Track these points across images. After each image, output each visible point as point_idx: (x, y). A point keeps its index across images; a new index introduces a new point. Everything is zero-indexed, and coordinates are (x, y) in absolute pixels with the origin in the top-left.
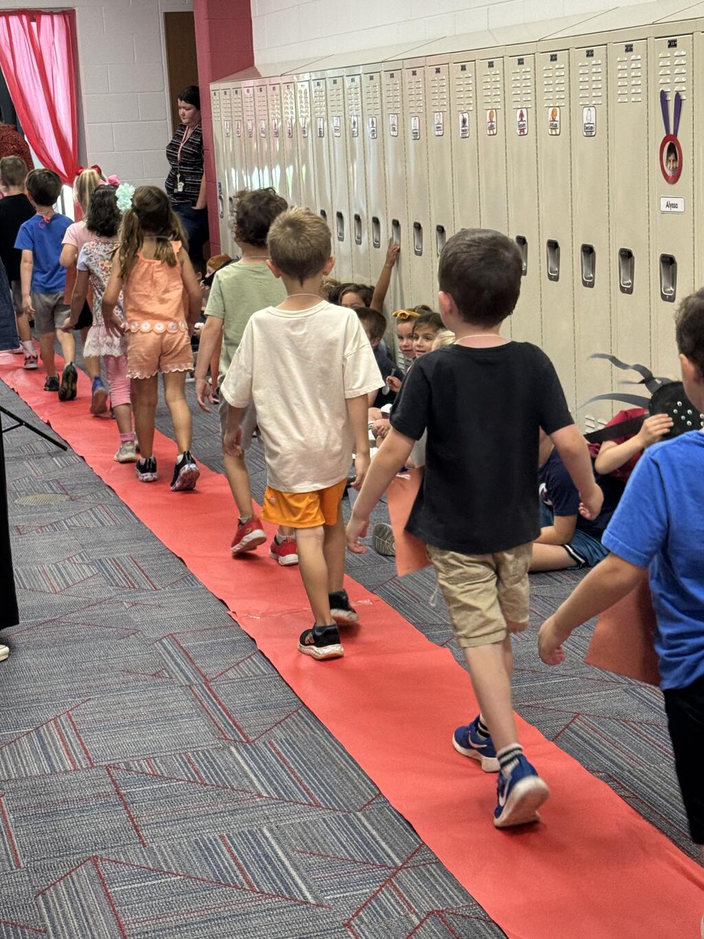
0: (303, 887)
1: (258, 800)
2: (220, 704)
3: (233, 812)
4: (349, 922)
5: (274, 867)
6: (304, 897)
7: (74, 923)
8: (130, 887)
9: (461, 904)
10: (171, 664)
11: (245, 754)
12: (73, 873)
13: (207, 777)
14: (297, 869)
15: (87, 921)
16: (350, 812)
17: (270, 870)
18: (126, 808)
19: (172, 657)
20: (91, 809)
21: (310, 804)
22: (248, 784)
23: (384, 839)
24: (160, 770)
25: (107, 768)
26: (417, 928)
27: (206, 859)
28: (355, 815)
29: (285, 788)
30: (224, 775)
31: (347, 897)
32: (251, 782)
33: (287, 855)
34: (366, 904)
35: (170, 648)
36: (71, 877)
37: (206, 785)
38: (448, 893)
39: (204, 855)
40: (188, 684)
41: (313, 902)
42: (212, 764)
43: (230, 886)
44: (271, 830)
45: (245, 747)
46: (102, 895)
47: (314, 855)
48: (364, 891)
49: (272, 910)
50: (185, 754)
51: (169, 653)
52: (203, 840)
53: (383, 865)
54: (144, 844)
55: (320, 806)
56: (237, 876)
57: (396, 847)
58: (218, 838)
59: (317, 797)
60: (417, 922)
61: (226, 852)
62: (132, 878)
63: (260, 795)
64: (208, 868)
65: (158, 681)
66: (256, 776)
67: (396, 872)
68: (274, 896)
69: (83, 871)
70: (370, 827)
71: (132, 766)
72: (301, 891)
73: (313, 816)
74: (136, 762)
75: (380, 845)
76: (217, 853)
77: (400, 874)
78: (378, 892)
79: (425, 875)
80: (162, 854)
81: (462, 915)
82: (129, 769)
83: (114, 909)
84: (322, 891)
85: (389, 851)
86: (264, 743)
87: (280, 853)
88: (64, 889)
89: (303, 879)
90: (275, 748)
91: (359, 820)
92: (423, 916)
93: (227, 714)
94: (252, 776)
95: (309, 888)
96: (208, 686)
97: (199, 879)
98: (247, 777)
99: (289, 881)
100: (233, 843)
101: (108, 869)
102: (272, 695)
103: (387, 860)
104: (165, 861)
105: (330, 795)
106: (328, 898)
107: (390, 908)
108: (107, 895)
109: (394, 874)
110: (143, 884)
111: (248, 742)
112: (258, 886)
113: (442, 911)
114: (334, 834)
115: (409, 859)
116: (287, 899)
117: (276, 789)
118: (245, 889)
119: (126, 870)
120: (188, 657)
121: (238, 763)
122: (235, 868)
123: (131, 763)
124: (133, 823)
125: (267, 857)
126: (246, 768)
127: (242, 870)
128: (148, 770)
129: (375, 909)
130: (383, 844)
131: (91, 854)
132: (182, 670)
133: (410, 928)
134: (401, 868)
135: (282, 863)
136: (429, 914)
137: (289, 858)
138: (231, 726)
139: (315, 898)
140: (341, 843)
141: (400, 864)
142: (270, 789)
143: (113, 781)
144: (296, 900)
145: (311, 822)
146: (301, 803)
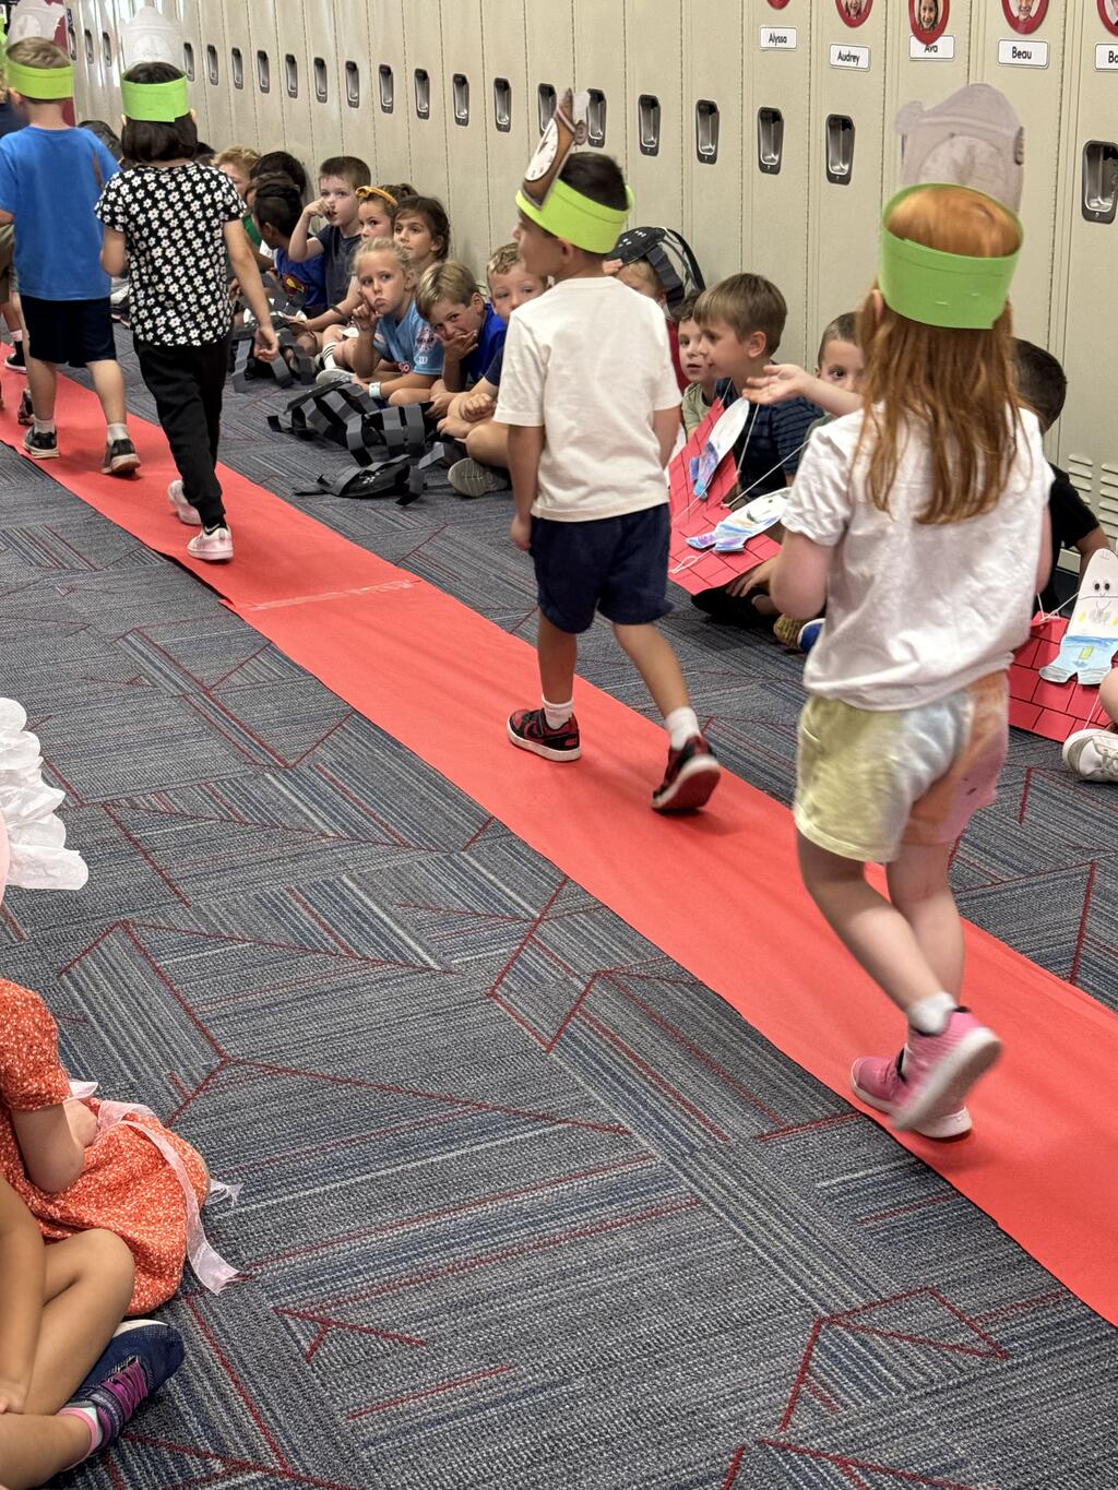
0: (420, 950)
1: (324, 841)
2: (233, 718)
3: (295, 858)
4: (493, 991)
5: (371, 926)
6: (424, 962)
7: (122, 1008)
8: (185, 959)
9: (633, 963)
10: (148, 667)
11: (288, 783)
12: (100, 944)
13: (246, 814)
14: (403, 927)
15: (139, 1004)
16: (452, 852)
17: (368, 929)
18: (147, 858)
19: (147, 658)
20: (99, 860)
21: (396, 844)
22: (303, 821)
23: (508, 885)
24: (178, 807)
25: (104, 805)
26: (585, 994)
27: (277, 919)
28: (458, 855)
29: (357, 825)
30: (267, 809)
31: (480, 959)
32: (307, 818)
33: (385, 910)
34: (508, 968)
35: (141, 648)
36: (99, 948)
37: (247, 824)
38: (611, 949)
39: (273, 914)
40: (181, 693)
41: (438, 968)
42: (247, 798)
43: (319, 952)
44: (354, 880)
45: (285, 774)
46: (150, 970)
47: (421, 908)
48: (501, 951)
49: (386, 980)
50: (206, 784)
51: (141, 653)
52: (265, 895)
53: (516, 917)
54: (186, 903)
55: (409, 846)
56: (326, 940)
57: (526, 894)
58: (285, 892)
59: (401, 834)
60: (582, 987)
61: (301, 910)
62: (184, 947)
63: (324, 835)
64: (283, 930)
65: (138, 690)
66: (311, 810)
67: (536, 927)
68: (383, 963)
69: (111, 939)
70: (484, 871)
71: (138, 802)
72: (417, 955)
73: (403, 859)
74: (141, 797)
75: (504, 893)
76: (290, 911)
77: (541, 928)
78: (519, 951)
79: (574, 928)
80: (216, 915)
81: (638, 976)
82: (135, 807)
83: (172, 989)
84: (445, 954)
85: (519, 900)
86: (309, 767)
87: (375, 908)
88: (95, 966)
89: (416, 939)
90: (326, 774)
91: (466, 861)
92: (588, 979)
93: (247, 731)
94: (305, 810)
95: (427, 950)
96: (209, 696)
97: (276, 945)
98: (300, 812)
99: (396, 942)
100: (306, 897)
101: (148, 937)
102: (300, 705)
103: (518, 911)
104: (222, 924)
105: (419, 831)
106: (456, 961)
107: (542, 972)
108: (157, 970)
109: (534, 928)
110: (201, 955)
111: (287, 767)
112: (359, 951)
113: (611, 972)
114: (440, 881)
115: (547, 908)
116: (402, 966)
117: (343, 826)
118: (341, 956)
119: (173, 937)
120: (170, 658)
121: (282, 794)
122: (321, 929)
123: (135, 799)
124: (163, 876)
125: (359, 913)
126: (296, 801)
127: (330, 932)
128: (162, 808)
129: (522, 973)
130: (507, 890)
131: (117, 919)
132: (167, 676)
133: (575, 995)
134: (540, 920)
135: (382, 920)
136: (595, 976)
137: (390, 915)
138: (257, 747)
139: (440, 962)
140: (451, 891)
141: (538, 916)
142: (337, 828)
143: (118, 823)
144: (414, 966)
145: (403, 866)
146: (383, 844)
